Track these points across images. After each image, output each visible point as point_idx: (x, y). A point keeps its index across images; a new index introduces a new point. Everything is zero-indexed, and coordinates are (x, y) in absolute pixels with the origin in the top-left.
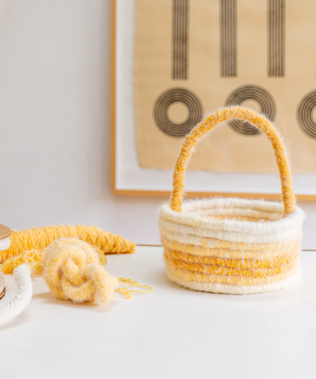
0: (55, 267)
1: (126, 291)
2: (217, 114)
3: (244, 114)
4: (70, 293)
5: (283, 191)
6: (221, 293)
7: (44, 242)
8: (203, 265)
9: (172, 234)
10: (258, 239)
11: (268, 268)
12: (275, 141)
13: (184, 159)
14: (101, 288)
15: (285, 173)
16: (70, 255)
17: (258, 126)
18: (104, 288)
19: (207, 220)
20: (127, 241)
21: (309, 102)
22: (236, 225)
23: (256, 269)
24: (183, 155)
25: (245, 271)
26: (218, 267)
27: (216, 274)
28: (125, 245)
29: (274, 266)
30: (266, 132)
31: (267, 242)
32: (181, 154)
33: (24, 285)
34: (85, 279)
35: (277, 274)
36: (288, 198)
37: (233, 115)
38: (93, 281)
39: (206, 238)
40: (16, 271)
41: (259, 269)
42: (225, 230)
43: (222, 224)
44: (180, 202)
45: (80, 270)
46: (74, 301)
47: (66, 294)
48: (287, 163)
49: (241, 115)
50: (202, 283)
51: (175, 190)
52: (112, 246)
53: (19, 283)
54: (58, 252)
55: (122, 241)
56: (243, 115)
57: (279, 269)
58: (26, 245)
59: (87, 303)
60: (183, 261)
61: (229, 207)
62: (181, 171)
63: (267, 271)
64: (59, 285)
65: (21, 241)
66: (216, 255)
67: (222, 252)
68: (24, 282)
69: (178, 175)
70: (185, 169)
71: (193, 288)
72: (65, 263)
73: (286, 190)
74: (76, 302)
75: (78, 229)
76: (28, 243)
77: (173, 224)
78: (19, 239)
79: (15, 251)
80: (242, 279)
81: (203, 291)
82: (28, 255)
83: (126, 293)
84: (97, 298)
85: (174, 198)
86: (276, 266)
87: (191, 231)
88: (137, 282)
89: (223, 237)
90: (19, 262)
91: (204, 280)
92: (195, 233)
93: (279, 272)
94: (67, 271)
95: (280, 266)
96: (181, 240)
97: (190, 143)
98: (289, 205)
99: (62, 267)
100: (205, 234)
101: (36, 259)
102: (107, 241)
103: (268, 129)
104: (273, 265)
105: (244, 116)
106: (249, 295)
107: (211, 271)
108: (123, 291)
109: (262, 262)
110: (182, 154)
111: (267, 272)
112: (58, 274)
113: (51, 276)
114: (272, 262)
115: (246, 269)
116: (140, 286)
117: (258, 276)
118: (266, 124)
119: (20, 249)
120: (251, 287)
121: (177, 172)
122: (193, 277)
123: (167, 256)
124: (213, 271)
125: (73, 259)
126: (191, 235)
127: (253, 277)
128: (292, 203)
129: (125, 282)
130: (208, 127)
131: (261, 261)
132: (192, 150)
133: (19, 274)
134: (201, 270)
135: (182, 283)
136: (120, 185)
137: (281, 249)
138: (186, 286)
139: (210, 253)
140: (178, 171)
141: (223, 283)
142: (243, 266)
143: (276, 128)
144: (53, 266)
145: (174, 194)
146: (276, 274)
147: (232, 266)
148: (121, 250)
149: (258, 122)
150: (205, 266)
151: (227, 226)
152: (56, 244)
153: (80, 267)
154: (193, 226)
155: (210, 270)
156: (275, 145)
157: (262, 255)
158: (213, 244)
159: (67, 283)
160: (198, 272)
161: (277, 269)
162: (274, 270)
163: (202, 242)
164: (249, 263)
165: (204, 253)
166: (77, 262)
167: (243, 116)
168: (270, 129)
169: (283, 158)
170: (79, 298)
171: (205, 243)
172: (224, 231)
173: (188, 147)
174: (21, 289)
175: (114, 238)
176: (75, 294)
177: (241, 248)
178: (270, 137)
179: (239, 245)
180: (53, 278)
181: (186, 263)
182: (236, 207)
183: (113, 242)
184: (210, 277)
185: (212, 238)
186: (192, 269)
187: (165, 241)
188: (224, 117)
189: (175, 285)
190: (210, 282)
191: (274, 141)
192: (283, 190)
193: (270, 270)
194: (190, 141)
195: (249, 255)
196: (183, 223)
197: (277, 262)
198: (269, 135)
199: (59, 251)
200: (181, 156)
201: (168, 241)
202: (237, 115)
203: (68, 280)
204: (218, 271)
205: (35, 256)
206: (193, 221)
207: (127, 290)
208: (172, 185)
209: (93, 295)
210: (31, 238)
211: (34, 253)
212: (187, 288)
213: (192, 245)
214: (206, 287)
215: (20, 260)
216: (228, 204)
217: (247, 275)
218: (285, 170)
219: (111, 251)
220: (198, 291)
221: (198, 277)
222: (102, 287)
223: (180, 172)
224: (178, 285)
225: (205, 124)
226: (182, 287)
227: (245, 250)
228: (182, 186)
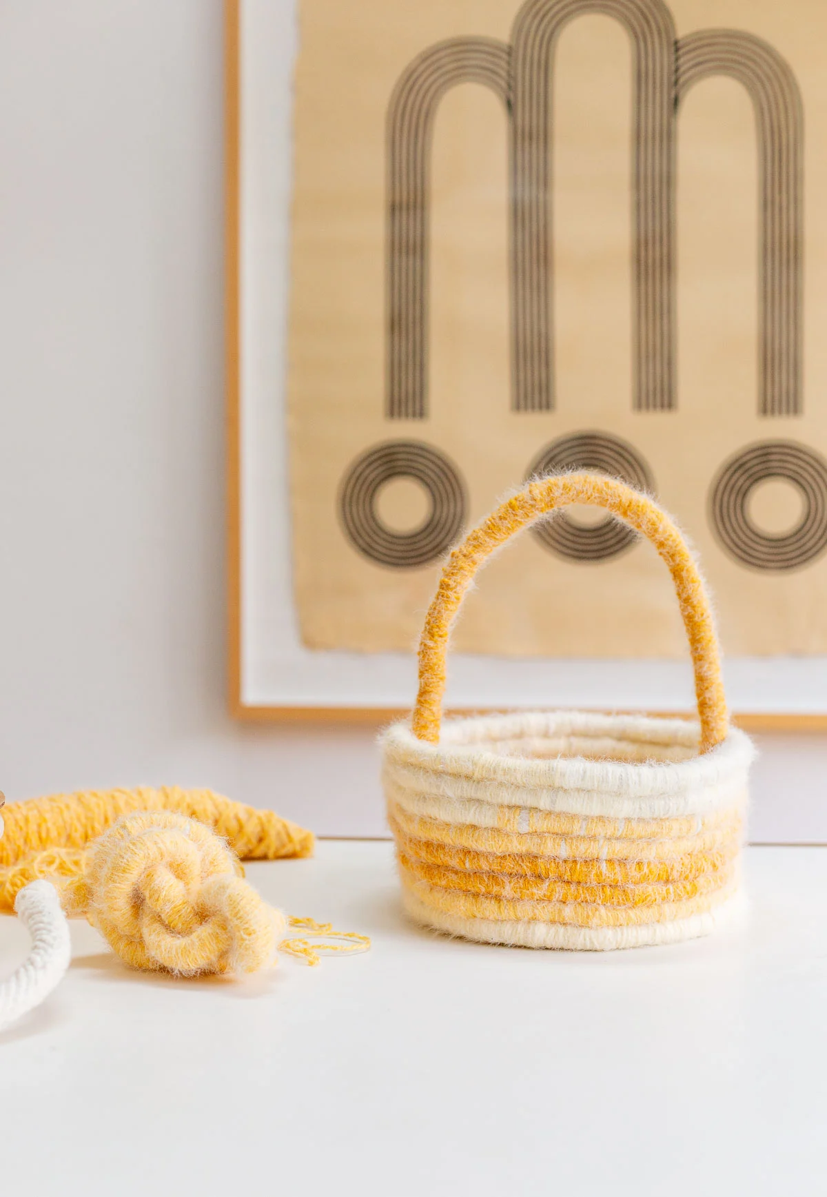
0: (122, 886)
1: (305, 946)
2: (530, 492)
3: (600, 491)
4: (165, 950)
5: (697, 688)
6: (548, 947)
7: (80, 830)
8: (501, 877)
9: (419, 800)
10: (640, 808)
11: (667, 881)
12: (677, 561)
13: (448, 610)
14: (245, 936)
15: (704, 643)
16: (162, 855)
17: (633, 523)
18: (253, 936)
19: (510, 762)
20: (293, 827)
21: (737, 475)
22: (585, 772)
23: (636, 883)
24: (445, 599)
25: (608, 890)
26: (539, 881)
27: (536, 897)
28: (288, 835)
29: (682, 878)
30: (653, 538)
31: (664, 815)
32: (440, 597)
33: (50, 931)
34: (202, 915)
35: (690, 897)
36: (710, 707)
37: (573, 496)
38: (225, 920)
39: (509, 807)
40: (23, 897)
41: (645, 885)
42: (557, 785)
43: (551, 769)
44: (437, 720)
45: (188, 893)
46: (176, 971)
47: (153, 954)
48: (708, 617)
49: (591, 495)
50: (500, 923)
51: (424, 688)
52: (254, 841)
53: (36, 926)
54: (131, 846)
55: (279, 826)
56: (597, 495)
57: (694, 885)
58: (34, 840)
59: (207, 976)
60: (448, 868)
61: (557, 735)
62: (440, 639)
63: (664, 888)
64: (134, 932)
65: (21, 829)
66: (534, 850)
67: (549, 843)
68: (50, 924)
69: (432, 648)
70: (449, 635)
71: (476, 937)
72: (149, 875)
73: (706, 685)
74: (181, 974)
75: (167, 796)
76: (39, 833)
77: (422, 773)
78: (16, 822)
79: (5, 855)
80: (603, 910)
81: (502, 945)
82: (42, 862)
83: (305, 950)
84: (237, 962)
85: (422, 709)
86: (686, 878)
87: (469, 790)
88: (329, 925)
89: (553, 802)
90: (21, 881)
91: (504, 915)
92: (480, 795)
93: (694, 891)
94: (156, 896)
95: (696, 878)
96: (443, 815)
97: (462, 568)
98: (713, 725)
99: (141, 886)
100: (506, 797)
101: (64, 871)
102: (241, 828)
103: (661, 530)
104: (679, 874)
105: (599, 497)
106: (618, 952)
107: (521, 892)
108: (297, 945)
109: (652, 866)
110: (443, 596)
111: (664, 892)
112: (133, 904)
113: (112, 909)
114: (677, 867)
115: (610, 886)
116: (339, 934)
117: (643, 902)
118: (655, 518)
119: (19, 847)
120: (625, 931)
121: (428, 641)
122: (475, 909)
123: (407, 856)
124: (528, 892)
125: (171, 865)
126: (470, 800)
127: (630, 906)
128: (722, 719)
129: (297, 926)
130: (509, 525)
131: (649, 863)
132: (466, 585)
133: (34, 902)
134: (495, 889)
135: (447, 925)
136: (253, 694)
137: (698, 835)
138: (456, 933)
139: (519, 847)
140: (430, 639)
141: (553, 922)
142: (604, 877)
143: (680, 527)
144: (119, 883)
145: (422, 699)
146: (686, 896)
147: (575, 878)
148: (277, 850)
149: (635, 513)
150: (506, 880)
151: (563, 775)
152: (124, 827)
153: (187, 884)
154: (475, 777)
155: (520, 888)
156: (677, 570)
157: (651, 849)
158: (527, 823)
159: (157, 925)
160: (488, 895)
161: (688, 884)
162: (681, 887)
163: (500, 818)
164: (618, 868)
165: (503, 845)
166: (179, 871)
167: (595, 498)
168: (664, 531)
169: (698, 605)
170: (188, 965)
171: (506, 821)
172: (555, 789)
173: (458, 578)
174: (41, 940)
175: (259, 818)
176: (177, 954)
177: (599, 830)
178: (664, 551)
179: (594, 825)
180: (116, 913)
181: (456, 873)
182: (574, 733)
183: (259, 829)
184: (519, 908)
185: (525, 808)
186: (473, 886)
187: (400, 819)
188: (547, 499)
189: (427, 930)
190: (518, 920)
191: (674, 561)
192: (697, 685)
193: (671, 887)
194: (461, 562)
195: (620, 849)
196: (450, 771)
197: (689, 867)
198: (661, 545)
199: (134, 844)
200: (439, 601)
201: (410, 818)
202: (581, 496)
203: (158, 918)
204: (539, 892)
205: (61, 864)
206: (475, 764)
207: (306, 943)
208: (417, 674)
209: (223, 955)
210: (45, 821)
211: (59, 855)
212: (461, 938)
213: (474, 827)
214: (510, 932)
215: (23, 875)
216: (553, 727)
217: (615, 900)
218: (703, 634)
219: (251, 851)
220: (489, 944)
221: (489, 908)
222: (250, 934)
223: (435, 642)
224: (436, 930)
225: (500, 518)
226: (445, 935)
227: (608, 837)
228: (441, 679)
